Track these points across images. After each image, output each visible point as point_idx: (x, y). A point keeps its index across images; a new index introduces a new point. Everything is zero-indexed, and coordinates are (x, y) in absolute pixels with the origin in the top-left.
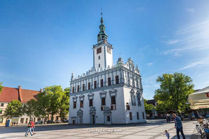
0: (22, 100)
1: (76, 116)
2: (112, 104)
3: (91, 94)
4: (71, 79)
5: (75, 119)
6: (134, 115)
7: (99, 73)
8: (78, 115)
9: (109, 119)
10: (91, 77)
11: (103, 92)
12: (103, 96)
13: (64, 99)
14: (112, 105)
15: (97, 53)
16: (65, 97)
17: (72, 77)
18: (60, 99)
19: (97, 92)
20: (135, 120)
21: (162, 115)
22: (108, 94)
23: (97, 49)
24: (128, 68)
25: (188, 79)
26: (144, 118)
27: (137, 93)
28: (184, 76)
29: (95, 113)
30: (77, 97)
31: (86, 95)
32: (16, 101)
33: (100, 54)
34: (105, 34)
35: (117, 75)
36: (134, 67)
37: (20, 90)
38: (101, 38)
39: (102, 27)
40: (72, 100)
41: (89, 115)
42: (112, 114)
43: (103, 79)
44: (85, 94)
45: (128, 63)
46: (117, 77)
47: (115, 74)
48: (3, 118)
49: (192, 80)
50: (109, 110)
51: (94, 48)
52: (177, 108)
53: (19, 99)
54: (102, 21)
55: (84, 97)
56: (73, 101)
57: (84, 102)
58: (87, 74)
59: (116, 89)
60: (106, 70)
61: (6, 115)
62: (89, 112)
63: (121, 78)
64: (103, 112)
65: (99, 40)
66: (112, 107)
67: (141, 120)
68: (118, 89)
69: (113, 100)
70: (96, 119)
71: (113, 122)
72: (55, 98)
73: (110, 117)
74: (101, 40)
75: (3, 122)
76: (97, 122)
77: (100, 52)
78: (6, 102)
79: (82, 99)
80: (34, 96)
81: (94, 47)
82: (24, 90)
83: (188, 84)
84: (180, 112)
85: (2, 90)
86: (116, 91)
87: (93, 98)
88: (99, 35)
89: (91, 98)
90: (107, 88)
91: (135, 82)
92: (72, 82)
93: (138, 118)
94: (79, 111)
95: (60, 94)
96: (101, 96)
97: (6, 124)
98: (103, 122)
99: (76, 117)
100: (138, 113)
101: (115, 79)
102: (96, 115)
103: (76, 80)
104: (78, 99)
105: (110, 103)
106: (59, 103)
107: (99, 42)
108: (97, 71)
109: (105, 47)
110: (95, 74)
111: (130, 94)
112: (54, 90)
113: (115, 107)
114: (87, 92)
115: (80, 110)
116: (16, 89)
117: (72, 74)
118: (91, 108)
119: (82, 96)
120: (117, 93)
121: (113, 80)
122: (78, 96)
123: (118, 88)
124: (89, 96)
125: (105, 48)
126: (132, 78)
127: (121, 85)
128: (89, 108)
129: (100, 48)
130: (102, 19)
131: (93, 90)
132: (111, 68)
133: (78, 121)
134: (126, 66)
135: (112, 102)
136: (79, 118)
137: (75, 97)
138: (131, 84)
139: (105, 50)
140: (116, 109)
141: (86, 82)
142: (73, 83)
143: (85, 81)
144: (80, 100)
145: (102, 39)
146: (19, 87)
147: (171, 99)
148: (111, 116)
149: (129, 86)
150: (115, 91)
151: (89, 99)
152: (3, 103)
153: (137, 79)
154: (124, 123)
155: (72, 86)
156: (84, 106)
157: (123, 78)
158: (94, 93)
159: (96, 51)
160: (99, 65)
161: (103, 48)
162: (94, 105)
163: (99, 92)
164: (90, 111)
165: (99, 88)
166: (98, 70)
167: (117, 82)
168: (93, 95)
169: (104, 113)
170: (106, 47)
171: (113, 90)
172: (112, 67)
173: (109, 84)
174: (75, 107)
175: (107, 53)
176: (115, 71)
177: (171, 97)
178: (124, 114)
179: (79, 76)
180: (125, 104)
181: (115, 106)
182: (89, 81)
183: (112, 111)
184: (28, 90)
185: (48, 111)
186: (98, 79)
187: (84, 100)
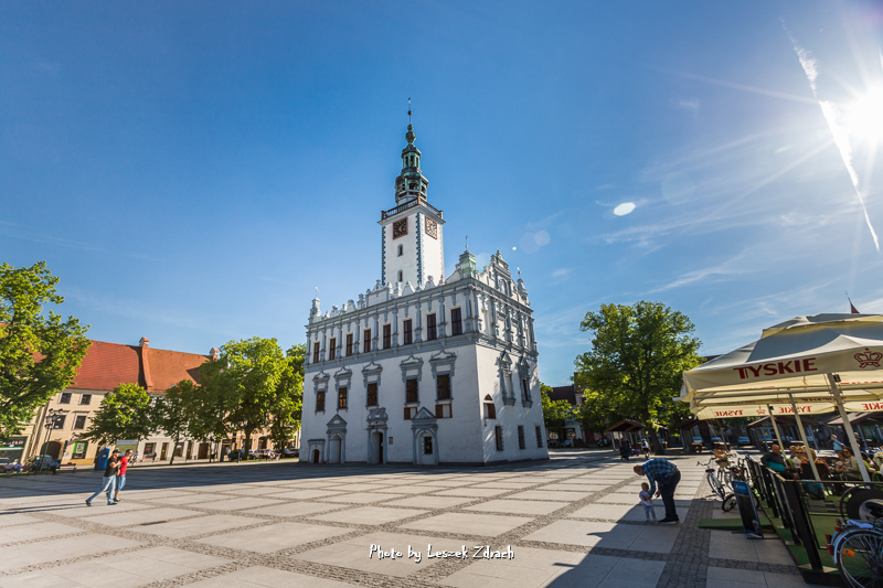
0: (149, 382)
1: (325, 436)
2: (440, 397)
3: (372, 367)
4: (311, 319)
5: (319, 447)
6: (509, 434)
7: (400, 298)
8: (329, 432)
9: (428, 446)
10: (375, 311)
11: (411, 360)
12: (412, 373)
13: (286, 382)
14: (441, 403)
15: (395, 237)
16: (290, 375)
17: (314, 311)
18: (272, 382)
19: (392, 359)
20: (511, 452)
21: (597, 437)
22: (427, 368)
23: (394, 224)
24: (492, 284)
25: (679, 324)
26: (540, 445)
27: (518, 365)
28: (667, 312)
29: (386, 428)
30: (327, 376)
31: (356, 369)
32: (129, 387)
33: (402, 240)
34: (419, 178)
35: (457, 306)
36: (509, 283)
37: (143, 350)
38: (407, 187)
39: (409, 153)
40: (312, 385)
41: (366, 433)
42: (439, 432)
43: (411, 320)
44: (351, 367)
45: (492, 269)
46: (456, 313)
47: (449, 305)
48: (86, 443)
49: (693, 326)
50: (428, 418)
51: (383, 219)
52: (648, 416)
53: (142, 382)
54: (410, 137)
55: (349, 374)
56: (315, 389)
57: (350, 393)
58: (361, 302)
59: (451, 350)
60: (422, 292)
61: (96, 434)
62: (366, 425)
63: (470, 317)
64: (409, 423)
65: (401, 196)
66: (439, 408)
67: (532, 451)
68: (460, 351)
69: (444, 386)
70: (389, 446)
71: (443, 457)
72: (256, 378)
73: (433, 441)
74: (405, 194)
75: (87, 457)
76: (391, 455)
77: (405, 232)
78: (97, 390)
79: (343, 383)
80: (189, 371)
81: (385, 215)
82: (160, 353)
83: (680, 336)
84: (656, 425)
85: (85, 350)
86: (453, 357)
87: (379, 379)
88: (399, 181)
89: (372, 379)
90: (422, 346)
91: (514, 329)
92: (313, 328)
93: (522, 446)
94: (333, 420)
95: (274, 364)
96: (404, 374)
97: (96, 461)
98: (408, 456)
99: (324, 440)
100: (520, 429)
101: (448, 318)
102: (389, 434)
103: (325, 321)
104: (332, 382)
105: (434, 395)
106: (272, 394)
107: (401, 203)
108: (391, 292)
109: (418, 217)
110: (388, 301)
111: (497, 368)
112: (254, 350)
113: (448, 407)
114: (359, 358)
115: (338, 417)
116: (132, 347)
117: (314, 301)
118: (371, 411)
119: (343, 372)
120: (457, 363)
121: (444, 323)
122: (332, 372)
123: (459, 349)
124: (366, 372)
125: (418, 222)
126: (505, 316)
127: (470, 339)
128: (366, 413)
129: (405, 221)
130: (410, 127)
131: (379, 355)
132: (436, 283)
133: (329, 452)
134: (483, 280)
135: (439, 393)
136: (333, 444)
137: (321, 376)
138: (501, 336)
139: (418, 227)
140: (451, 416)
141: (356, 330)
142: (317, 332)
143: (354, 325)
144: (337, 385)
145: (411, 193)
146: (142, 340)
147: (627, 385)
148: (435, 436)
149: (493, 341)
150: (448, 357)
151: (365, 381)
152: (87, 393)
153: (519, 319)
154: (477, 460)
155: (313, 341)
156: (349, 405)
157: (477, 317)
158: (383, 363)
159: (389, 228)
160: (401, 274)
161: (412, 219)
162: (382, 403)
163: (397, 360)
164: (369, 420)
165: (398, 346)
166: (396, 291)
167: (457, 330)
168: (380, 368)
169: (414, 428)
170: (422, 217)
171: (443, 356)
172: (441, 282)
173: (432, 335)
174: (320, 406)
175: (425, 237)
176: (451, 294)
177: (626, 379)
178: (479, 433)
179: (335, 308)
180: (482, 401)
181: (450, 405)
182: (367, 325)
183: (439, 422)
184: (171, 352)
185: (235, 419)
186: (397, 321)
187: (350, 384)
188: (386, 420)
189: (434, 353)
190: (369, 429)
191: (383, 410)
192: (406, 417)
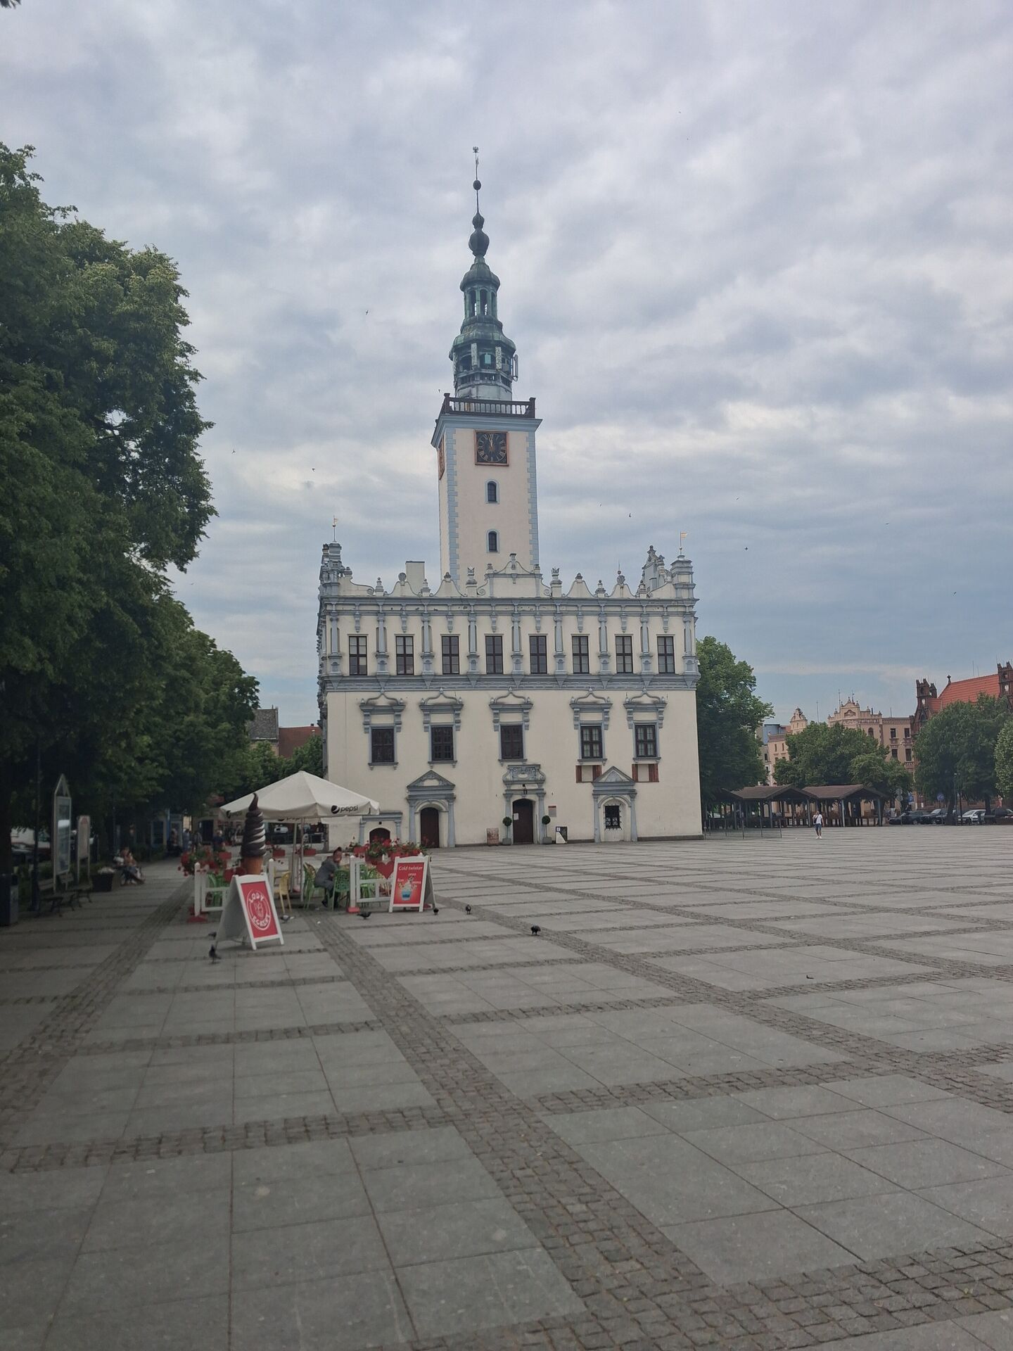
3: (510, 700)
7: (565, 599)
8: (410, 800)
9: (612, 818)
10: (511, 608)
11: (591, 699)
12: (591, 718)
14: (640, 762)
15: (480, 460)
19: (552, 694)
22: (618, 714)
23: (478, 434)
29: (541, 794)
31: (477, 702)
33: (495, 473)
35: (669, 632)
39: (490, 285)
40: (358, 715)
42: (639, 802)
43: (587, 637)
44: (463, 695)
46: (666, 642)
47: (656, 629)
50: (622, 782)
56: (367, 723)
58: (473, 585)
59: (660, 694)
60: (606, 599)
64: (586, 788)
65: (484, 376)
73: (622, 811)
77: (502, 461)
79: (442, 720)
86: (661, 703)
87: (526, 721)
89: (511, 719)
90: (611, 682)
92: (343, 605)
96: (576, 719)
98: (586, 832)
99: (399, 813)
101: (654, 648)
102: (548, 802)
103: (378, 598)
104: (413, 716)
105: (630, 752)
107: (484, 392)
108: (546, 583)
110: (540, 599)
118: (510, 769)
121: (646, 655)
122: (411, 697)
124: (497, 707)
127: (690, 683)
128: (501, 771)
129: (501, 437)
130: (478, 222)
131: (517, 681)
132: (631, 593)
133: (413, 832)
135: (637, 748)
137: (382, 702)
140: (655, 781)
141: (468, 631)
142: (357, 616)
143: (461, 622)
144: (426, 723)
148: (632, 805)
150: (655, 703)
151: (496, 721)
154: (693, 833)
155: (348, 631)
158: (533, 695)
159: (466, 438)
160: (493, 536)
161: (517, 440)
162: (532, 756)
163: (567, 696)
164: (506, 782)
166: (556, 584)
167: (667, 668)
168: (528, 704)
169: (596, 795)
171: (646, 700)
172: (640, 593)
173: (623, 668)
174: (383, 755)
176: (661, 615)
181: (654, 766)
182: (493, 628)
183: (636, 787)
186: (561, 633)
187: (459, 722)
188: (542, 782)
189: (631, 694)
190: (507, 795)
191: (536, 767)
192: (579, 780)
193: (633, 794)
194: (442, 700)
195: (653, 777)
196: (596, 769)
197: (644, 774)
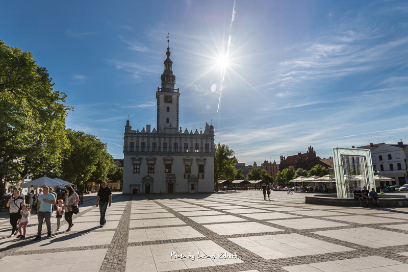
3: (168, 158)
4: (127, 130)
5: (137, 188)
7: (183, 134)
8: (143, 182)
9: (193, 187)
10: (170, 136)
12: (188, 163)
14: (200, 174)
15: (165, 102)
19: (178, 157)
22: (195, 162)
23: (165, 96)
29: (175, 181)
31: (160, 159)
33: (169, 105)
40: (131, 161)
44: (156, 157)
47: (204, 142)
50: (194, 178)
54: (168, 54)
56: (133, 163)
59: (205, 157)
60: (193, 134)
62: (165, 180)
64: (186, 180)
69: (201, 168)
70: (177, 187)
77: (171, 102)
79: (151, 162)
86: (205, 160)
89: (168, 162)
90: (193, 154)
92: (128, 135)
94: (146, 177)
96: (184, 163)
98: (186, 191)
99: (140, 185)
103: (138, 133)
104: (144, 161)
117: (128, 121)
118: (168, 175)
122: (144, 157)
123: (208, 157)
124: (165, 160)
127: (212, 155)
128: (165, 175)
129: (171, 97)
131: (172, 154)
132: (199, 133)
133: (143, 190)
135: (199, 170)
137: (137, 158)
141: (159, 141)
142: (132, 137)
143: (157, 139)
144: (147, 163)
148: (196, 184)
155: (130, 141)
158: (174, 157)
159: (162, 97)
161: (174, 97)
162: (174, 172)
163: (181, 157)
167: (207, 151)
169: (188, 182)
171: (202, 159)
174: (136, 171)
176: (206, 138)
181: (203, 175)
187: (155, 163)
188: (176, 178)
189: (198, 157)
190: (167, 181)
191: (174, 175)
192: (185, 178)
193: (198, 181)
194: (151, 158)
195: (203, 177)
196: (189, 176)
197: (201, 177)
